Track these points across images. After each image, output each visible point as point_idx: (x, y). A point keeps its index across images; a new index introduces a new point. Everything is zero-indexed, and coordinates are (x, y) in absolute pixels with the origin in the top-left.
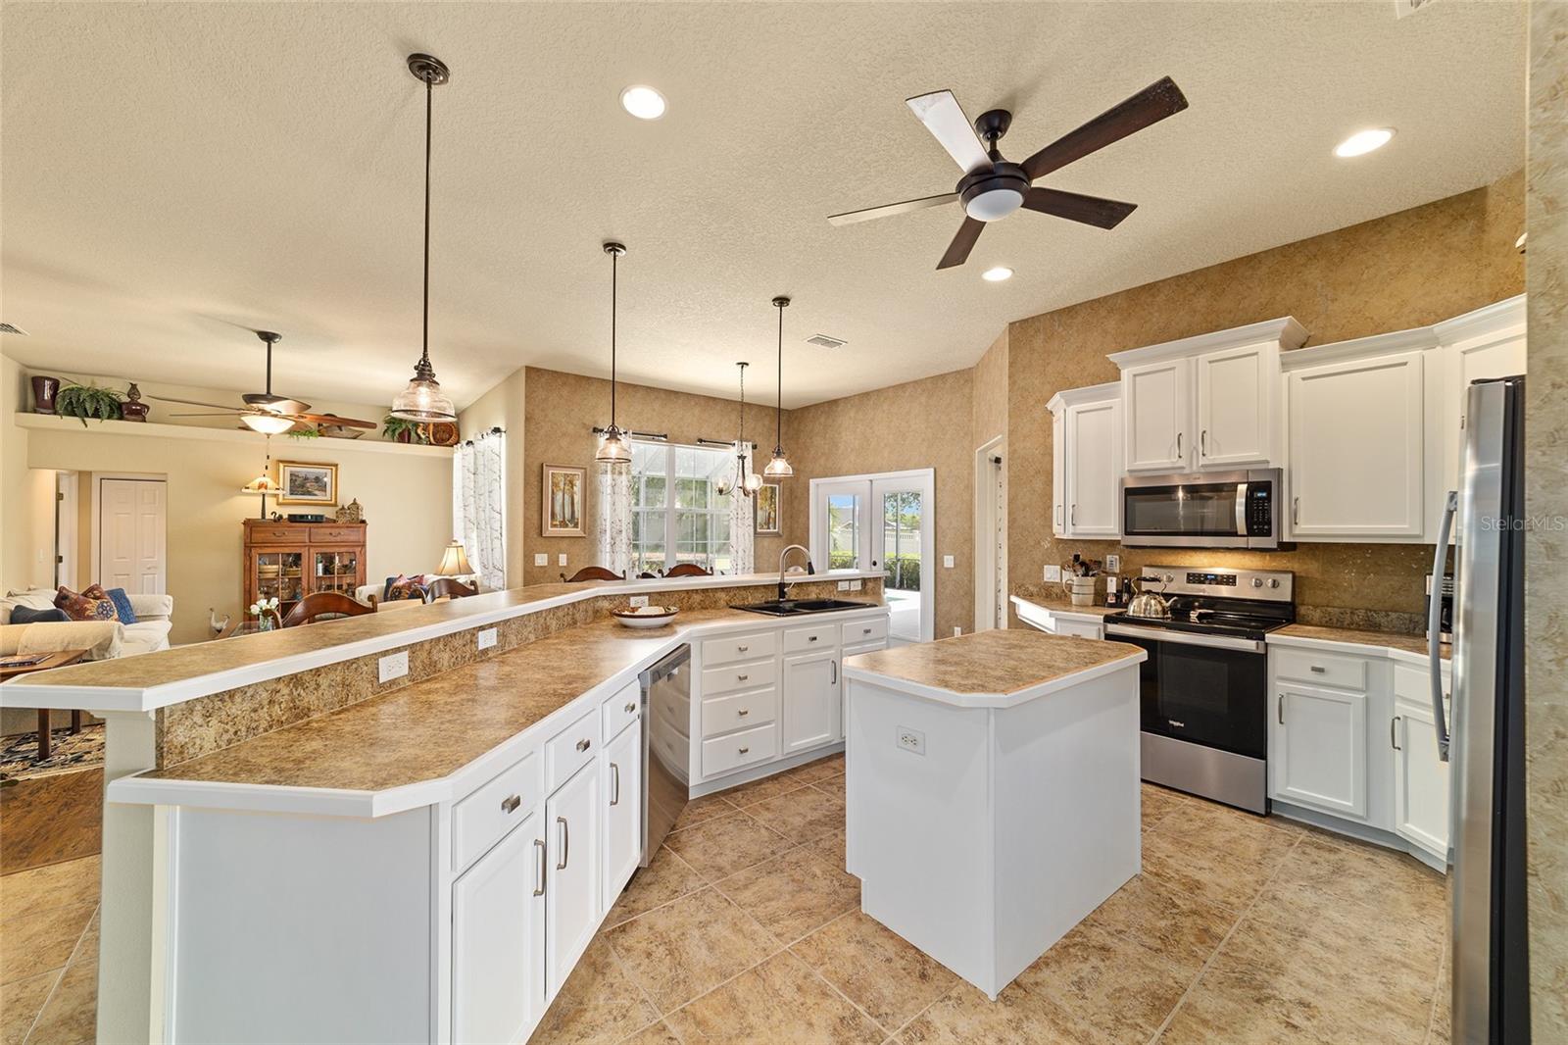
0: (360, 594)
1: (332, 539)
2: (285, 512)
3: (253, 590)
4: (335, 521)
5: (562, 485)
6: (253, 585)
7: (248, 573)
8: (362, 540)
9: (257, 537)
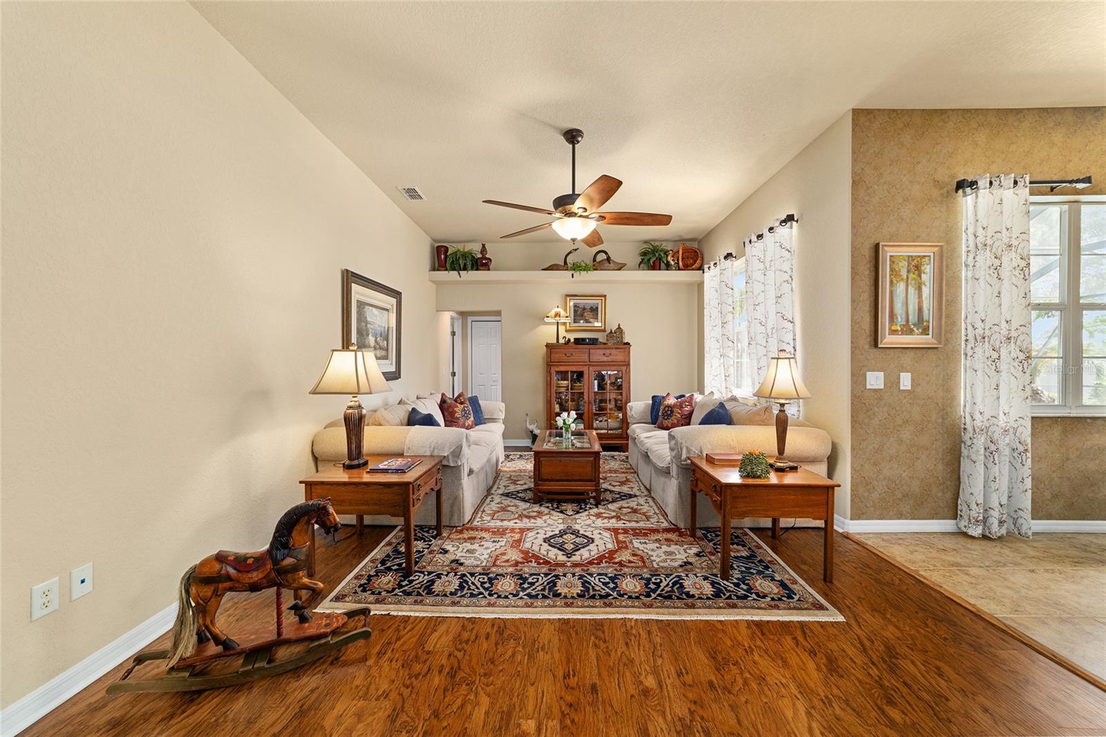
0: (631, 410)
1: (605, 359)
2: (572, 337)
3: (552, 402)
4: (605, 344)
5: (904, 273)
6: (552, 397)
7: (549, 386)
8: (627, 360)
9: (556, 357)
